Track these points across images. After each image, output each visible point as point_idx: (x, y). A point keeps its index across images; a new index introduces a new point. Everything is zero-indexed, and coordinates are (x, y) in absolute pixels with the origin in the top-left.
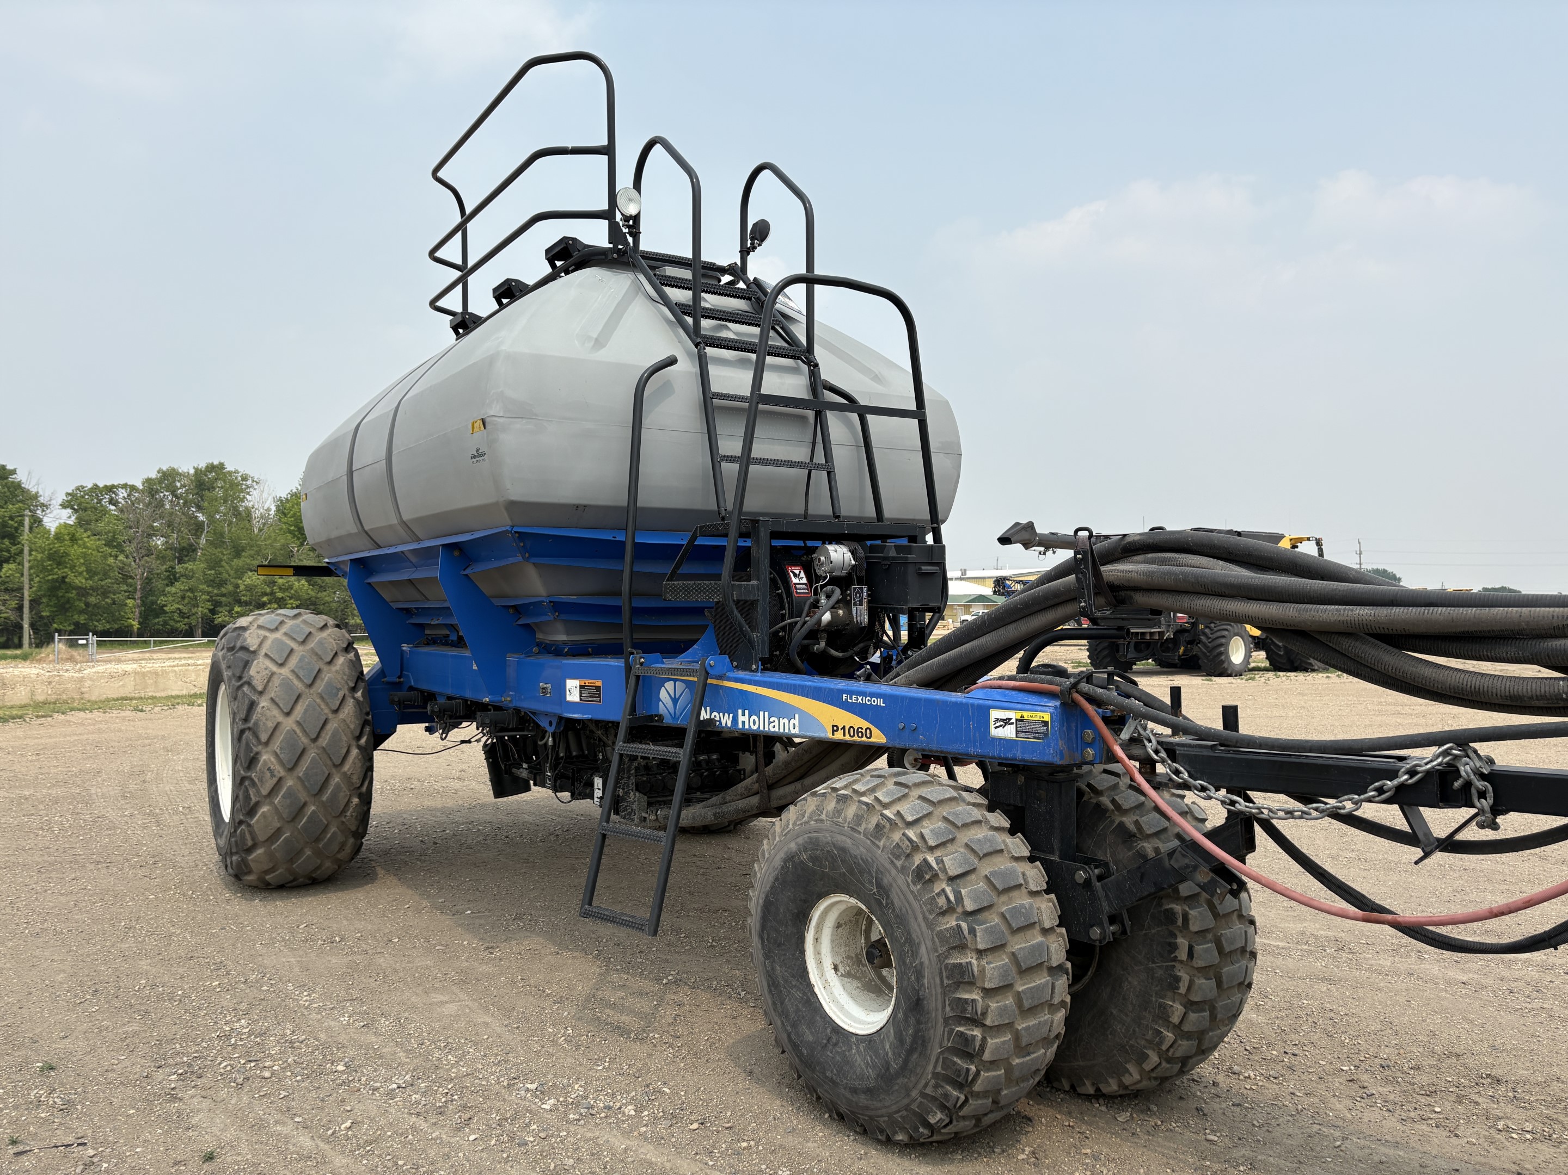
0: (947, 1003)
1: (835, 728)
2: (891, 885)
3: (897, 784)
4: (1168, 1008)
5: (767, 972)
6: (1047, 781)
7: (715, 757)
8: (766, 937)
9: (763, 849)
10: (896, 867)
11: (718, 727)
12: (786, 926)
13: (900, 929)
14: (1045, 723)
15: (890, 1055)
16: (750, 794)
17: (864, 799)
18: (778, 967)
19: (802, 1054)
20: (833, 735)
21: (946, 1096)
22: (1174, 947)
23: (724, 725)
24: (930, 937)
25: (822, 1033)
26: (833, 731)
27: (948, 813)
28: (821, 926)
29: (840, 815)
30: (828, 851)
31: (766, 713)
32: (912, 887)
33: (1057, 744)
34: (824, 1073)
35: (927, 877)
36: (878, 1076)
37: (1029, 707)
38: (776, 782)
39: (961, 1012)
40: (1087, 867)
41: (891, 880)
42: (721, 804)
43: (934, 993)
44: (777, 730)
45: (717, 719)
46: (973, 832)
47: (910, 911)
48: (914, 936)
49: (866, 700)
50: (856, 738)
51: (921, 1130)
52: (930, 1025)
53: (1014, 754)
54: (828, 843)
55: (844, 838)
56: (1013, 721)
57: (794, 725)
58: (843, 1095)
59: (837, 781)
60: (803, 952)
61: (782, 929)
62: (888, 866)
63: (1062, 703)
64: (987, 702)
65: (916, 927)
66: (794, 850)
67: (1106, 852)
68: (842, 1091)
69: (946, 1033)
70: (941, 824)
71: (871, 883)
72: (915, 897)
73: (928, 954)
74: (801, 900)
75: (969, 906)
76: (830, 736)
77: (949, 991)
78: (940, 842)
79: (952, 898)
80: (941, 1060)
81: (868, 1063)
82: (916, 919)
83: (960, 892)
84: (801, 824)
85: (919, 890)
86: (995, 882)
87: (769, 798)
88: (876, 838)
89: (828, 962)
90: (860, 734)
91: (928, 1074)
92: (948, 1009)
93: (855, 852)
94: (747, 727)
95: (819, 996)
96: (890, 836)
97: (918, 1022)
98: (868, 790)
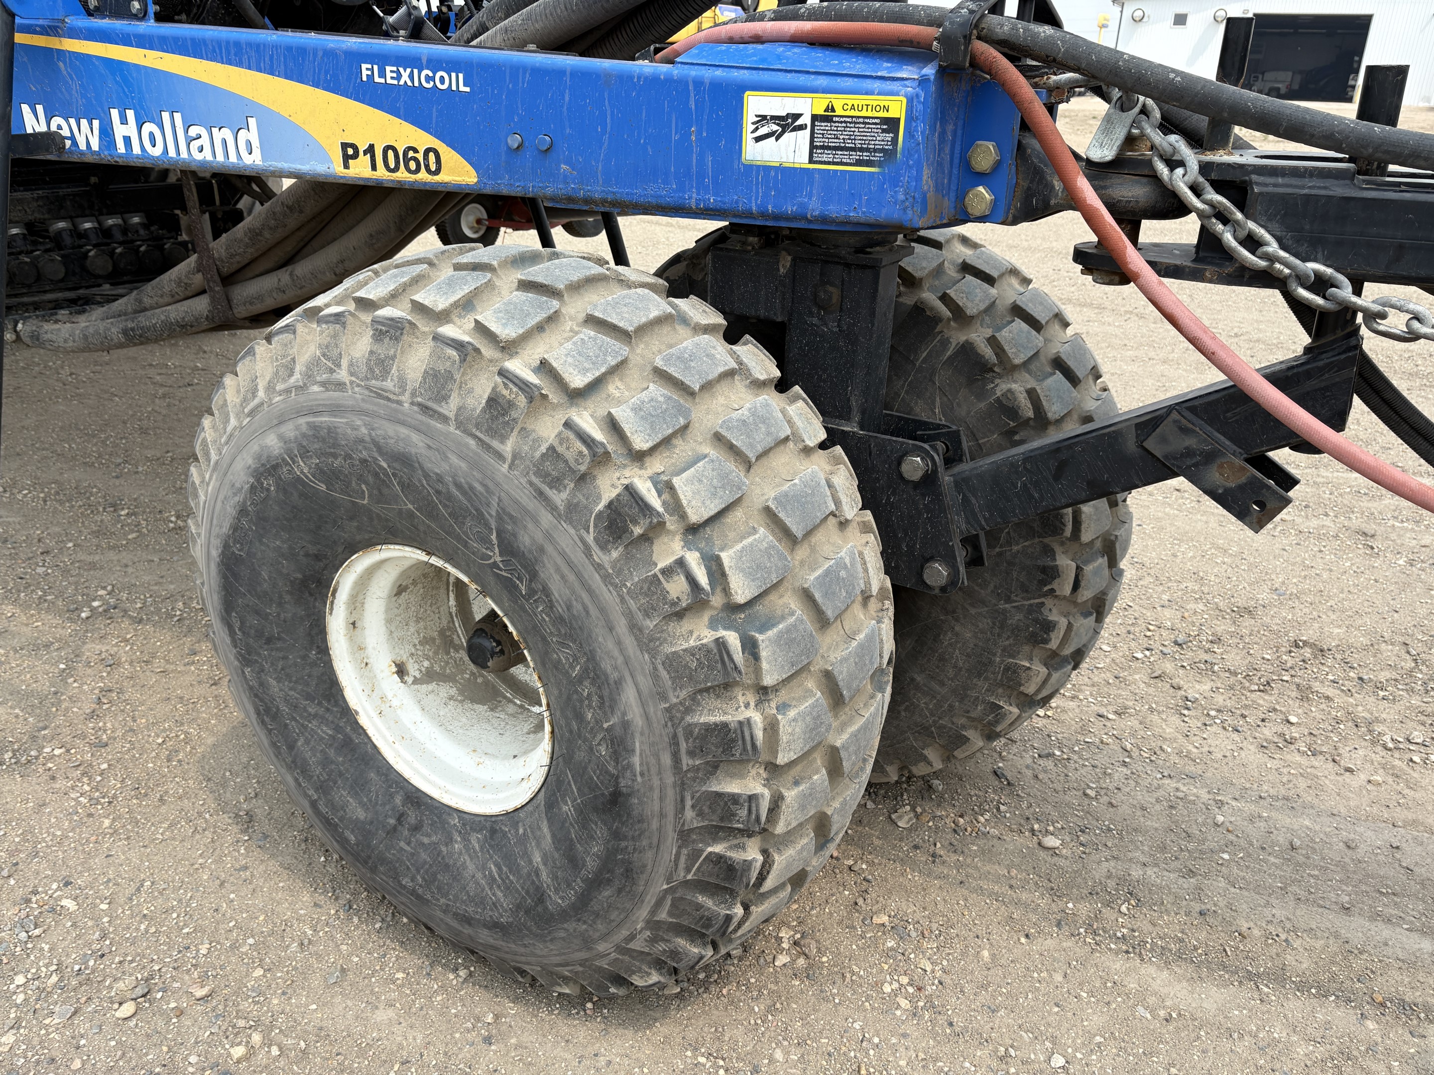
0: (689, 803)
1: (350, 151)
2: (542, 550)
3: (526, 286)
4: (1021, 672)
5: (251, 688)
6: (848, 265)
7: (136, 219)
8: (237, 625)
9: (204, 440)
10: (552, 508)
11: (70, 151)
12: (280, 604)
13: (568, 647)
14: (891, 124)
15: (544, 875)
16: (189, 293)
17: (449, 330)
18: (272, 682)
19: (347, 840)
20: (346, 166)
21: (675, 954)
22: (1051, 573)
23: (83, 146)
24: (648, 668)
25: (384, 805)
26: (346, 158)
27: (667, 360)
28: (361, 597)
29: (385, 373)
30: (364, 461)
31: (178, 116)
32: (598, 555)
33: (918, 179)
34: (396, 878)
35: (638, 531)
36: (518, 907)
37: (849, 83)
38: (239, 271)
39: (722, 819)
40: (926, 446)
41: (539, 537)
42: (136, 312)
43: (656, 782)
44: (209, 158)
45: (65, 132)
46: (721, 400)
47: (593, 611)
48: (606, 665)
49: (422, 78)
50: (402, 175)
51: (613, 990)
52: (645, 843)
53: (802, 205)
54: (362, 441)
55: (404, 431)
56: (806, 120)
57: (249, 144)
58: (442, 920)
59: (370, 279)
60: (324, 650)
61: (272, 610)
62: (531, 504)
63: (942, 71)
64: (735, 74)
65: (610, 645)
66: (276, 452)
67: (933, 402)
68: (439, 913)
69: (683, 859)
70: (656, 391)
71: (485, 541)
72: (606, 578)
73: (643, 705)
74: (307, 555)
75: (741, 590)
76: (338, 169)
77: (694, 779)
78: (659, 437)
79: (703, 579)
80: (668, 902)
81: (494, 880)
82: (611, 629)
83: (718, 559)
84: (288, 391)
85: (618, 560)
86: (788, 521)
87: (229, 301)
88: (493, 432)
89: (383, 665)
90: (413, 165)
91: (636, 922)
92: (689, 814)
93: (436, 465)
94: (137, 150)
95: (371, 732)
96: (530, 427)
97: (616, 835)
98: (455, 305)
